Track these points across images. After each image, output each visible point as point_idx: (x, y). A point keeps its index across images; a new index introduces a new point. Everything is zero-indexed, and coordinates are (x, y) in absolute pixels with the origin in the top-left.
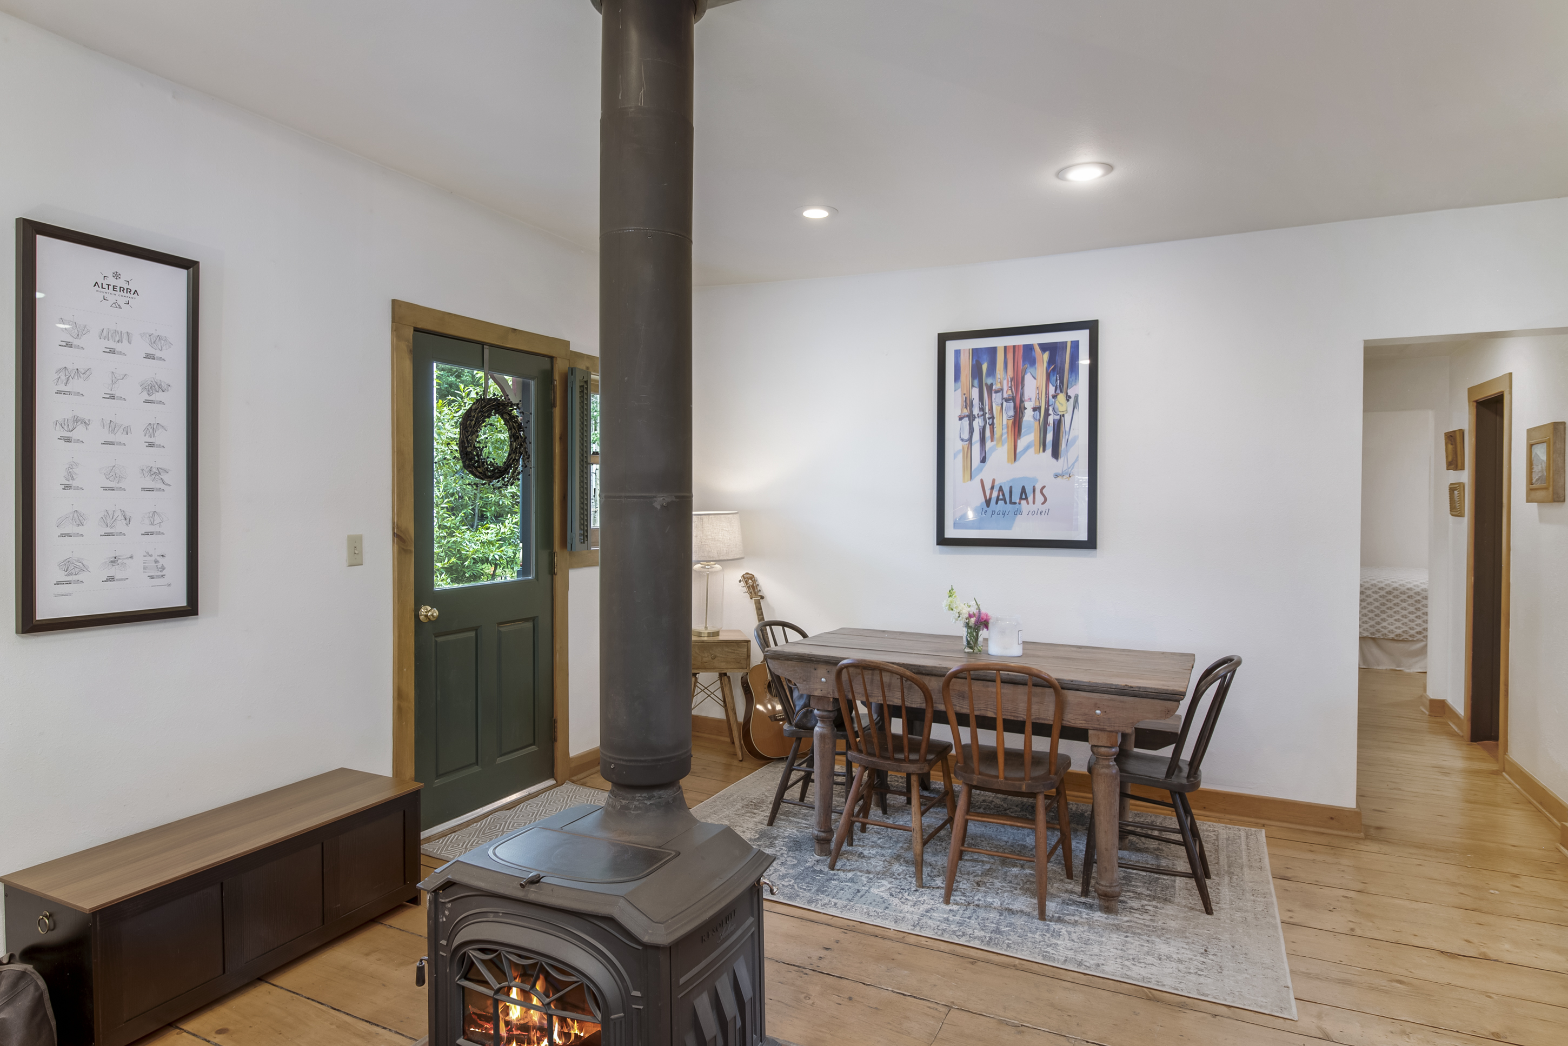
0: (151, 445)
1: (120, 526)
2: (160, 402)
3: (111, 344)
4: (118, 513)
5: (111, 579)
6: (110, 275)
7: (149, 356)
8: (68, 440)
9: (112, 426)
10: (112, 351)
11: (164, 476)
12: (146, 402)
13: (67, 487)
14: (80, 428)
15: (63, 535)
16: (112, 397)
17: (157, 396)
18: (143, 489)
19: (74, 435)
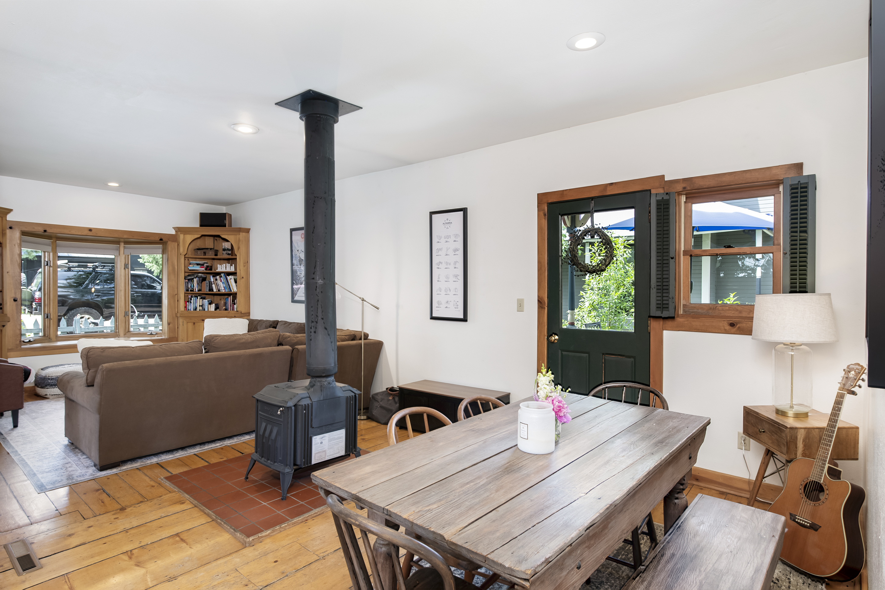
0: (455, 268)
1: (448, 292)
2: (457, 254)
3: (446, 240)
4: (448, 288)
5: (446, 307)
6: (446, 220)
7: (455, 241)
8: (438, 268)
9: (447, 263)
10: (447, 242)
11: (458, 277)
12: (454, 255)
13: (438, 281)
14: (441, 264)
15: (437, 294)
16: (447, 255)
17: (457, 253)
18: (454, 281)
19: (439, 267)
